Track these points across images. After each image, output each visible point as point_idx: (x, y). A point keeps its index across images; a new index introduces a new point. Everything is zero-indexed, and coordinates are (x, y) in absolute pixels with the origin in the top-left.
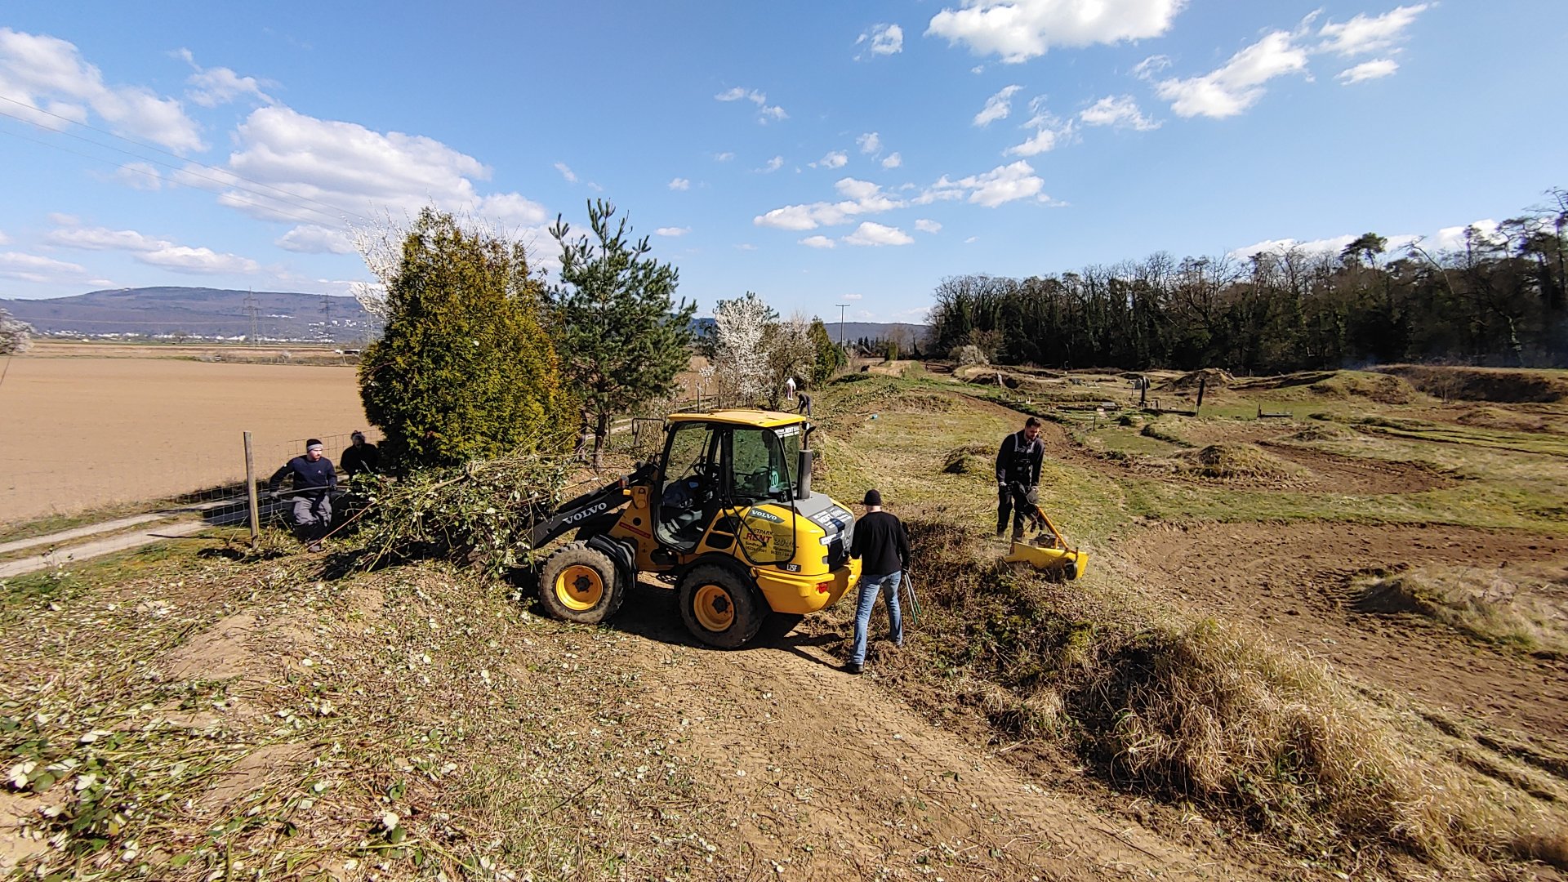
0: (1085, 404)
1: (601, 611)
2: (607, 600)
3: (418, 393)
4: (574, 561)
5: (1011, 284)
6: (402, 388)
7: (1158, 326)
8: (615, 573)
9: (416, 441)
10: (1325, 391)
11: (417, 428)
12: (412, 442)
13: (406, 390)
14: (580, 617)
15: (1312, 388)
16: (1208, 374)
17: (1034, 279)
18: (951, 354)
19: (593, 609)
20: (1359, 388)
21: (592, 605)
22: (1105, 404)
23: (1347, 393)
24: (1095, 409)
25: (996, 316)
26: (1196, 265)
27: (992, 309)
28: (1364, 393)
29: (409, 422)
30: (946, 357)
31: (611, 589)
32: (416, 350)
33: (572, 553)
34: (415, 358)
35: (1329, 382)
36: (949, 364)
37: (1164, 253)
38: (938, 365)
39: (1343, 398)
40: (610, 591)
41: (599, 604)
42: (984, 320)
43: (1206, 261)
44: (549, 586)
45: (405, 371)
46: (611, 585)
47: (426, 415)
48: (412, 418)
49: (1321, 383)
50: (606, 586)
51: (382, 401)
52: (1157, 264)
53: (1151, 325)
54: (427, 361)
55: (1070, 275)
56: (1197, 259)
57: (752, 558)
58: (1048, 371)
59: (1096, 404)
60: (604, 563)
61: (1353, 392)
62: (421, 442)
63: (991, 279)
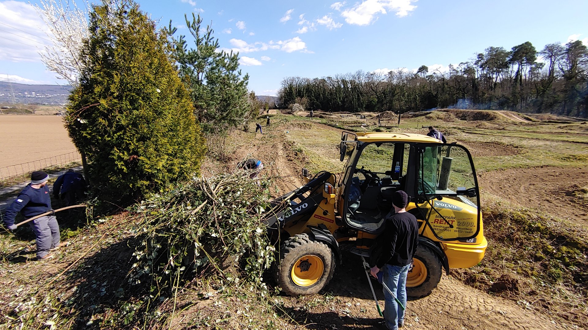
0: (355, 124)
1: (322, 284)
2: (326, 276)
3: (120, 128)
4: (305, 252)
5: (308, 80)
6: (107, 123)
7: (361, 97)
8: (332, 255)
9: (122, 163)
10: (430, 118)
11: (123, 153)
12: (120, 164)
13: (110, 125)
14: (308, 291)
15: (426, 117)
16: (388, 113)
17: (317, 79)
18: (289, 107)
19: (316, 284)
20: (440, 117)
21: (315, 281)
22: (363, 124)
23: (436, 119)
24: (360, 126)
25: (304, 92)
26: (372, 75)
27: (302, 90)
28: (441, 119)
29: (115, 149)
30: (287, 108)
31: (330, 268)
32: (115, 95)
33: (303, 247)
34: (116, 101)
35: (431, 115)
36: (288, 111)
37: (361, 70)
38: (284, 111)
39: (435, 120)
40: (328, 270)
41: (321, 280)
42: (300, 94)
43: (375, 74)
44: (286, 274)
45: (108, 110)
46: (330, 265)
47: (130, 144)
48: (119, 146)
49: (428, 115)
50: (325, 265)
51: (90, 134)
52: (359, 74)
53: (358, 96)
54: (126, 104)
55: (329, 77)
56: (372, 73)
57: (439, 235)
58: (327, 113)
59: (360, 124)
60: (325, 251)
61: (438, 118)
62: (126, 163)
63: (301, 78)
